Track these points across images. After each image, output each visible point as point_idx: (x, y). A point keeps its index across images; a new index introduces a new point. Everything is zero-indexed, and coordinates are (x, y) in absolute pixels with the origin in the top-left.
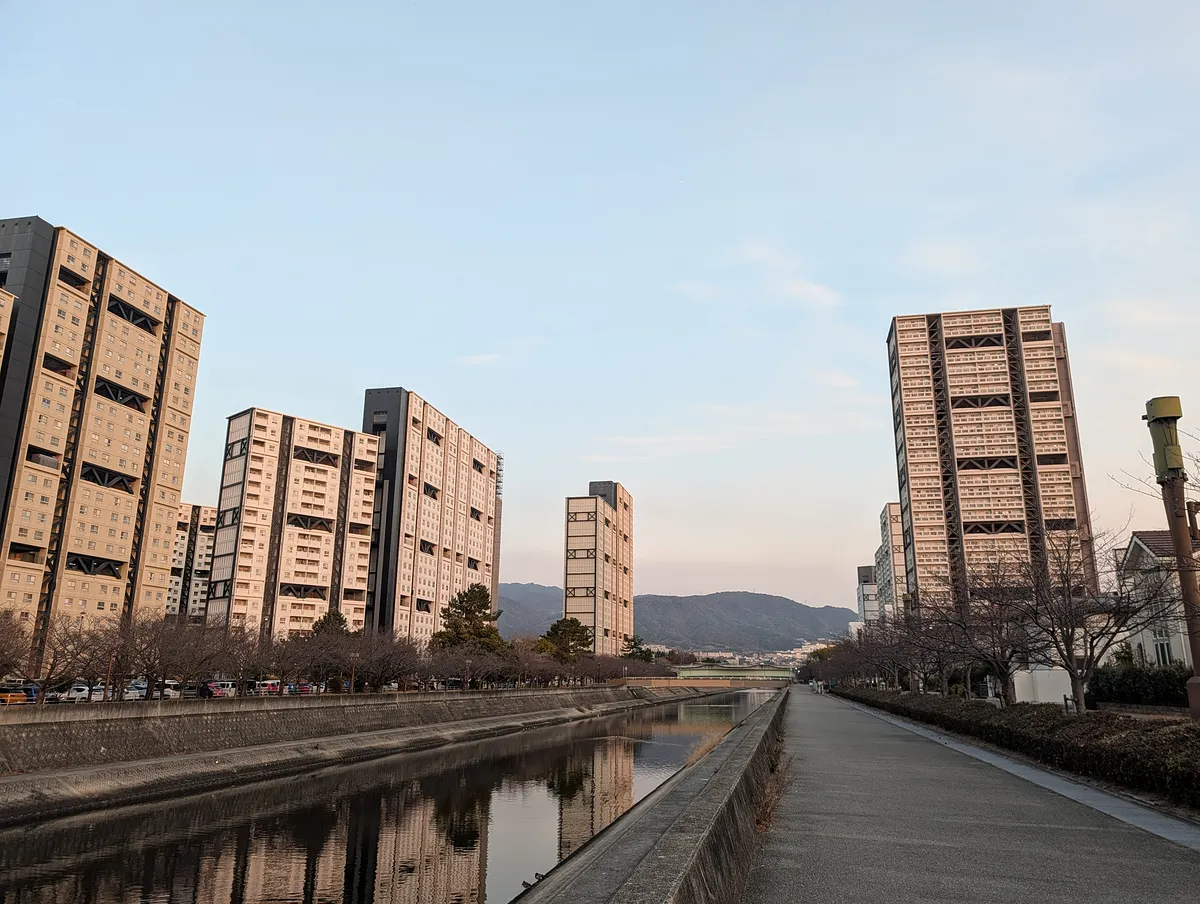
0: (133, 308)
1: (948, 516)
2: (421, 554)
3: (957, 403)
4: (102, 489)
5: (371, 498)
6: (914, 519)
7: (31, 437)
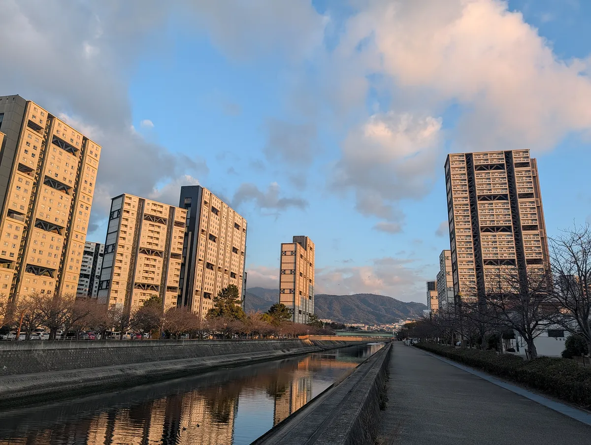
0: (65, 142)
1: (475, 256)
2: (207, 270)
3: (481, 198)
4: (46, 232)
5: (182, 241)
6: (458, 257)
7: (10, 205)
